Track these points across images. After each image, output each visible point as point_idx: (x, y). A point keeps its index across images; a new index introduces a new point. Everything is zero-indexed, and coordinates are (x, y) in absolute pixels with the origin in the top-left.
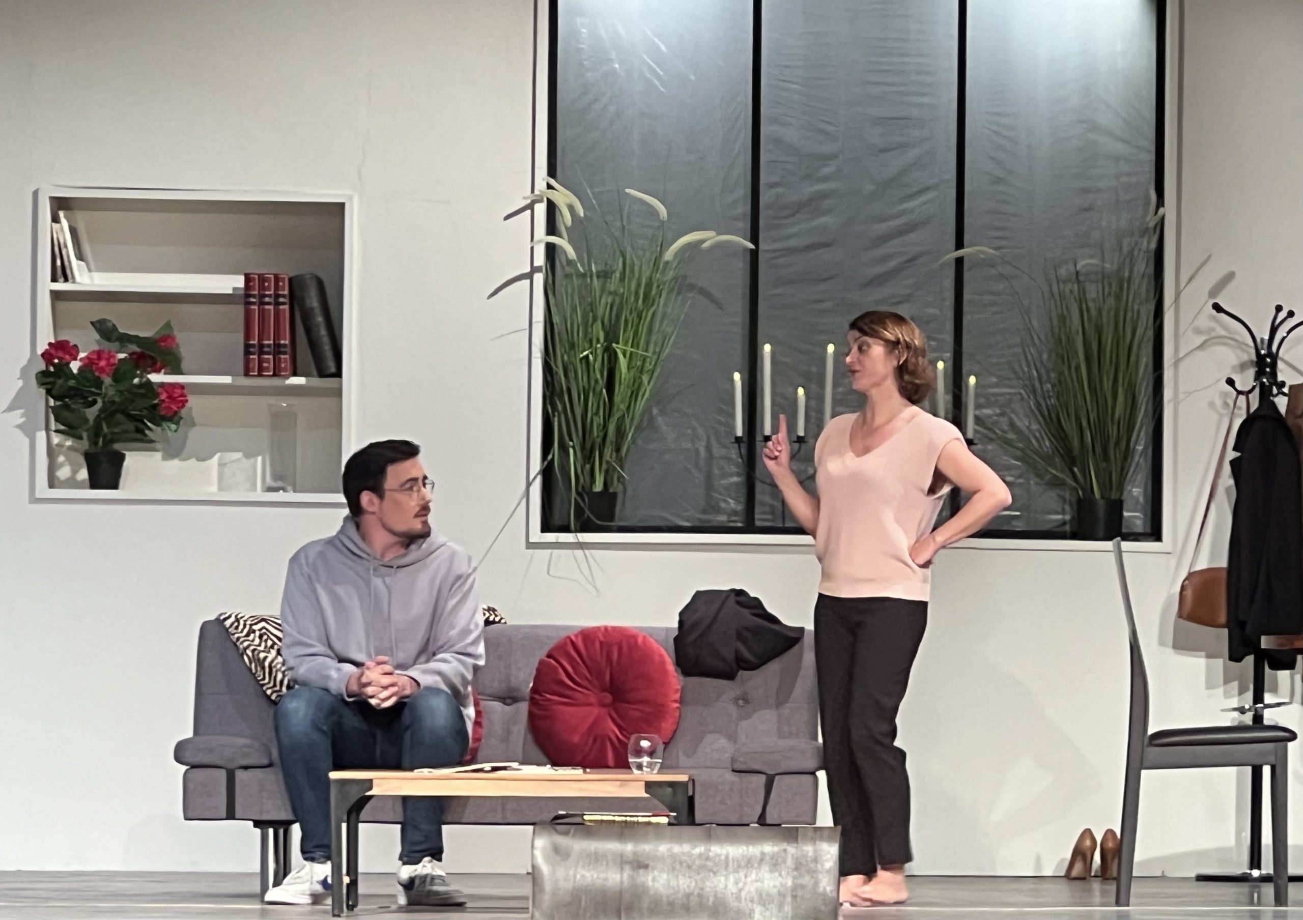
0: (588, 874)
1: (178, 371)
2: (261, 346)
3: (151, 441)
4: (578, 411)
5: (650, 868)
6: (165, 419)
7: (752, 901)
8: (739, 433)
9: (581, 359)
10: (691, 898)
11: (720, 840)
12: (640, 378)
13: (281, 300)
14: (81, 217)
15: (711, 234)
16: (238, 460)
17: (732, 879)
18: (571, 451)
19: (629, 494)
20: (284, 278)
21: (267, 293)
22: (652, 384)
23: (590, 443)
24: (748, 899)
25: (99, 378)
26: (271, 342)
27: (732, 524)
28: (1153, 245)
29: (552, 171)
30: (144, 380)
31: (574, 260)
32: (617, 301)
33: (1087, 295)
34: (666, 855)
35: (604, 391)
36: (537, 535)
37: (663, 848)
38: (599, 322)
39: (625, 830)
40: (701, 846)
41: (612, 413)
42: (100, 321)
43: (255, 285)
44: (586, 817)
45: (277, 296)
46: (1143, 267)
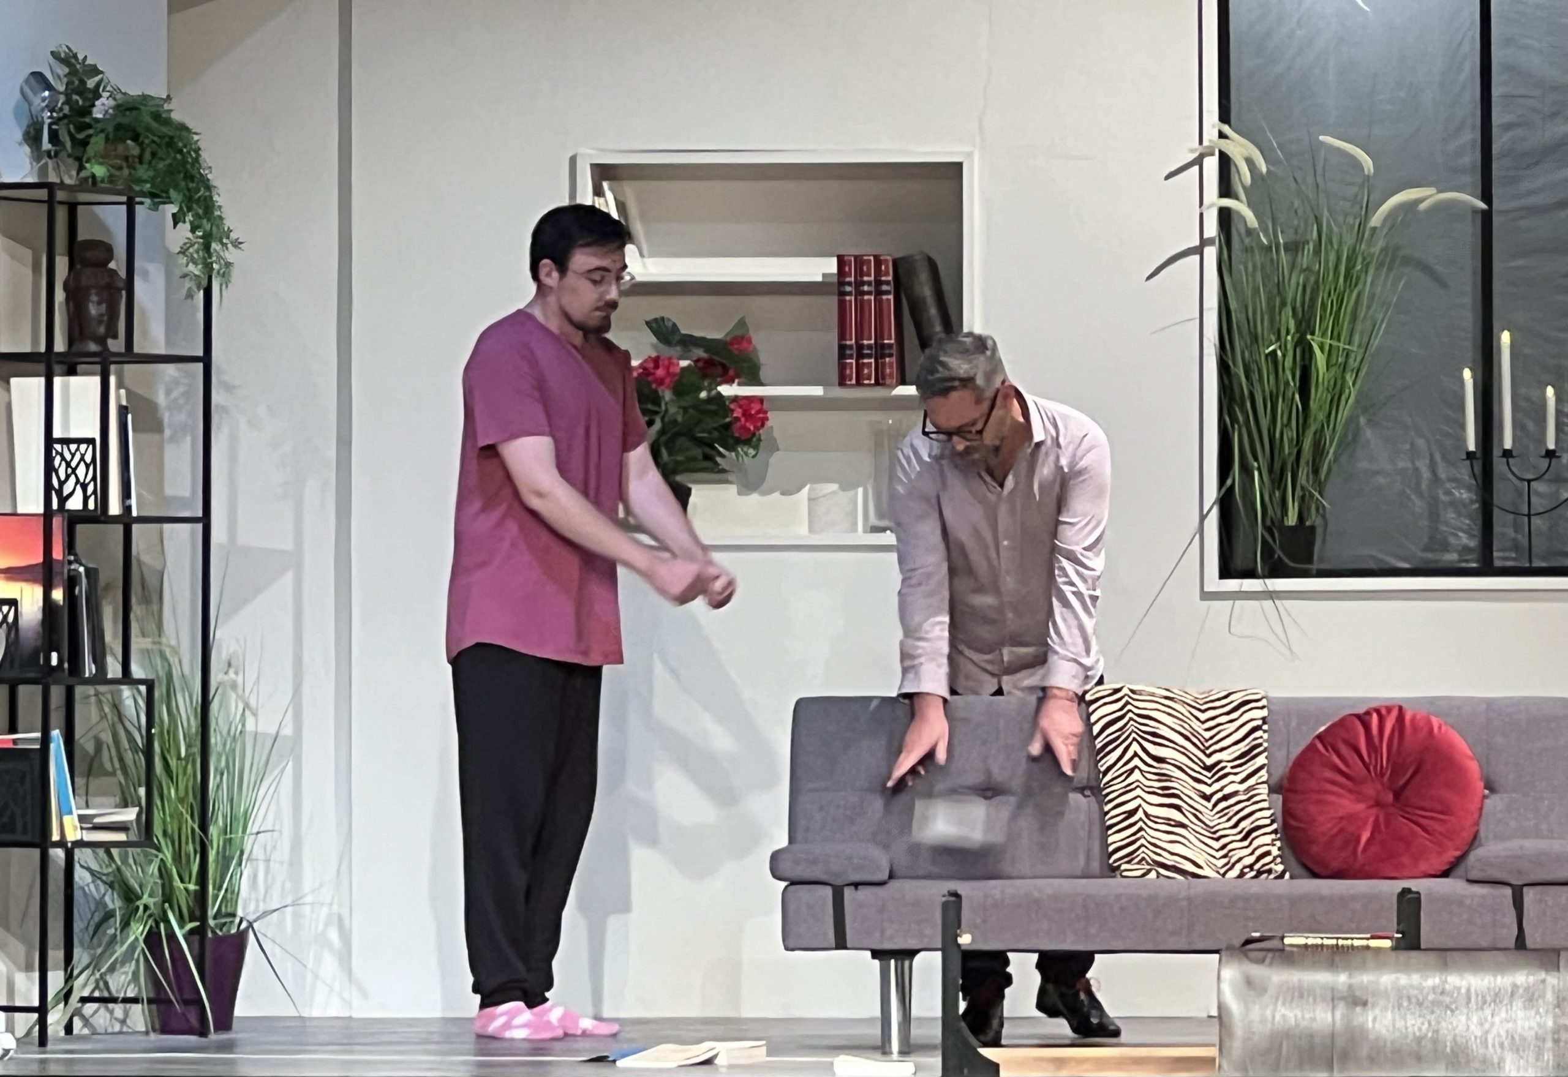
0: (1290, 1015)
1: (755, 380)
2: (860, 347)
3: (723, 471)
4: (1265, 423)
5: (1369, 1005)
6: (739, 441)
7: (1502, 1045)
8: (1472, 447)
9: (1267, 356)
10: (1423, 1043)
11: (1460, 969)
12: (1344, 378)
13: (885, 288)
14: (630, 190)
15: (1430, 191)
16: (833, 493)
17: (1475, 1019)
18: (1256, 473)
19: (1331, 528)
20: (886, 261)
21: (866, 279)
22: (1359, 383)
23: (1280, 464)
24: (1497, 1044)
25: (656, 392)
26: (872, 342)
27: (1464, 565)
29: (1225, 116)
30: (714, 393)
31: (1255, 229)
32: (1312, 279)
34: (1389, 987)
35: (1297, 397)
36: (1214, 583)
37: (1387, 979)
38: (1289, 310)
39: (1335, 957)
40: (1435, 977)
41: (1308, 422)
42: (656, 320)
43: (850, 269)
44: (1287, 941)
45: (878, 283)
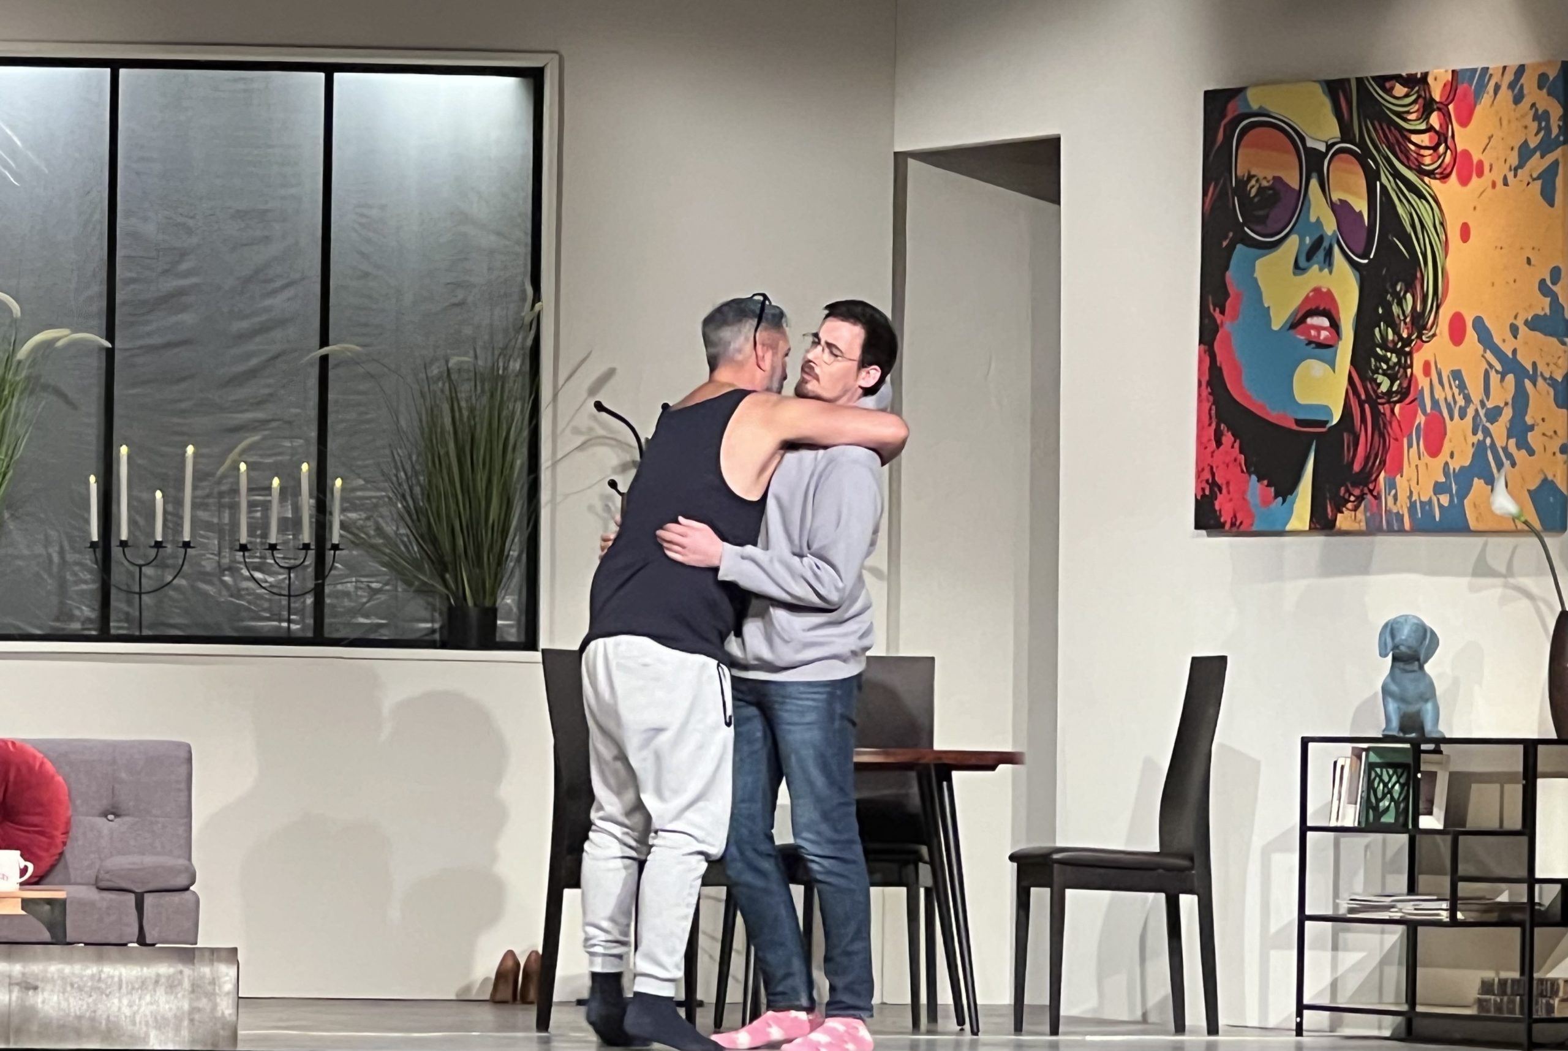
8: (95, 538)
15: (65, 332)
27: (87, 632)
28: (529, 342)
33: (459, 395)
46: (518, 366)
